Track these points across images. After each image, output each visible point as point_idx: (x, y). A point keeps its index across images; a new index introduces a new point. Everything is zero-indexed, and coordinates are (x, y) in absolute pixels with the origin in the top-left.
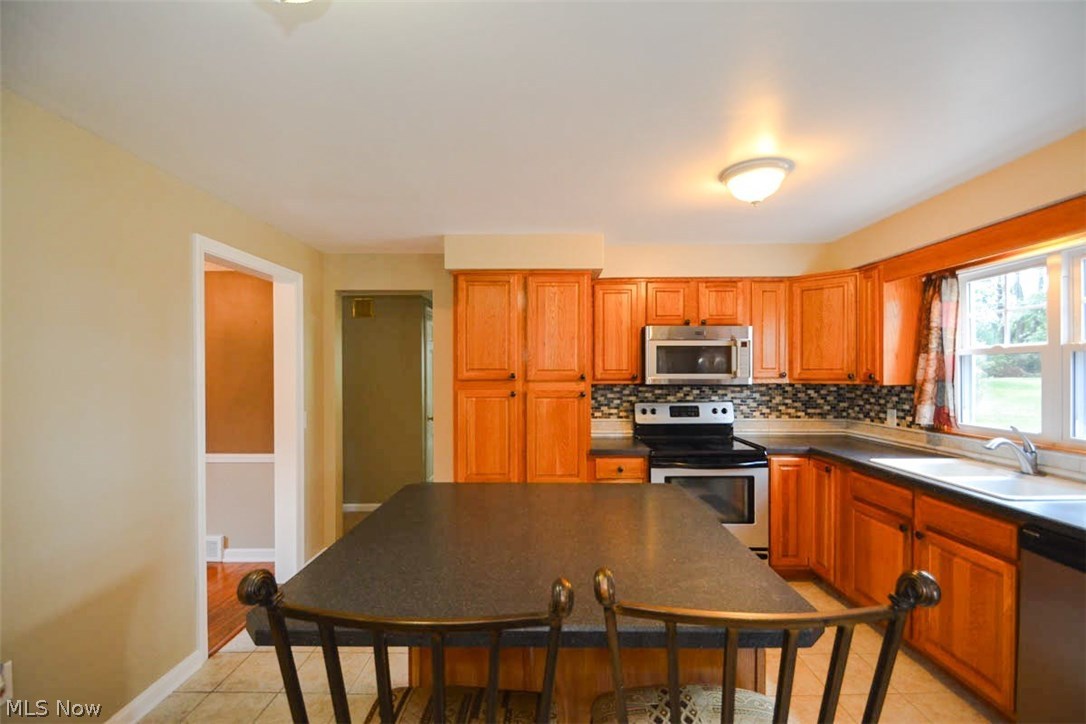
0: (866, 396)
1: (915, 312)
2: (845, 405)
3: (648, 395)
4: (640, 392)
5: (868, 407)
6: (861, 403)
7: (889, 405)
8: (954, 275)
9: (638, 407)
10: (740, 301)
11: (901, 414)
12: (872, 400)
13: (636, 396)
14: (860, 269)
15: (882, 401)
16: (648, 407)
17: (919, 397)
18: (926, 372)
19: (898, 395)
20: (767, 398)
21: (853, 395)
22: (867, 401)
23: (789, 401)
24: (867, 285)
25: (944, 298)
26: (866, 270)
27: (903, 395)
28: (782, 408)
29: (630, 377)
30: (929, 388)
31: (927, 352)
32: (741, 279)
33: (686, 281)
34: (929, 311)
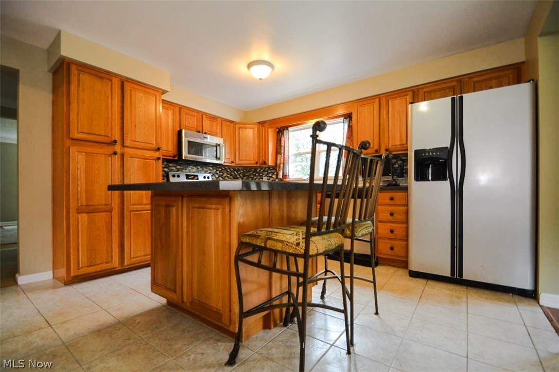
0: (254, 174)
1: (276, 141)
2: (246, 178)
3: (174, 168)
4: (170, 166)
5: (255, 177)
6: (252, 176)
7: (264, 175)
8: (288, 129)
9: (171, 174)
10: (218, 127)
11: (269, 178)
12: (257, 175)
13: (168, 168)
14: (259, 123)
15: (261, 174)
16: (176, 173)
17: (279, 169)
18: (280, 160)
19: (267, 171)
20: (221, 174)
21: (248, 174)
22: (255, 175)
23: (229, 176)
24: (262, 130)
25: (285, 136)
26: (262, 123)
27: (269, 171)
28: (226, 178)
29: (172, 155)
30: (282, 165)
31: (281, 154)
32: (219, 117)
33: (198, 112)
34: (281, 141)
